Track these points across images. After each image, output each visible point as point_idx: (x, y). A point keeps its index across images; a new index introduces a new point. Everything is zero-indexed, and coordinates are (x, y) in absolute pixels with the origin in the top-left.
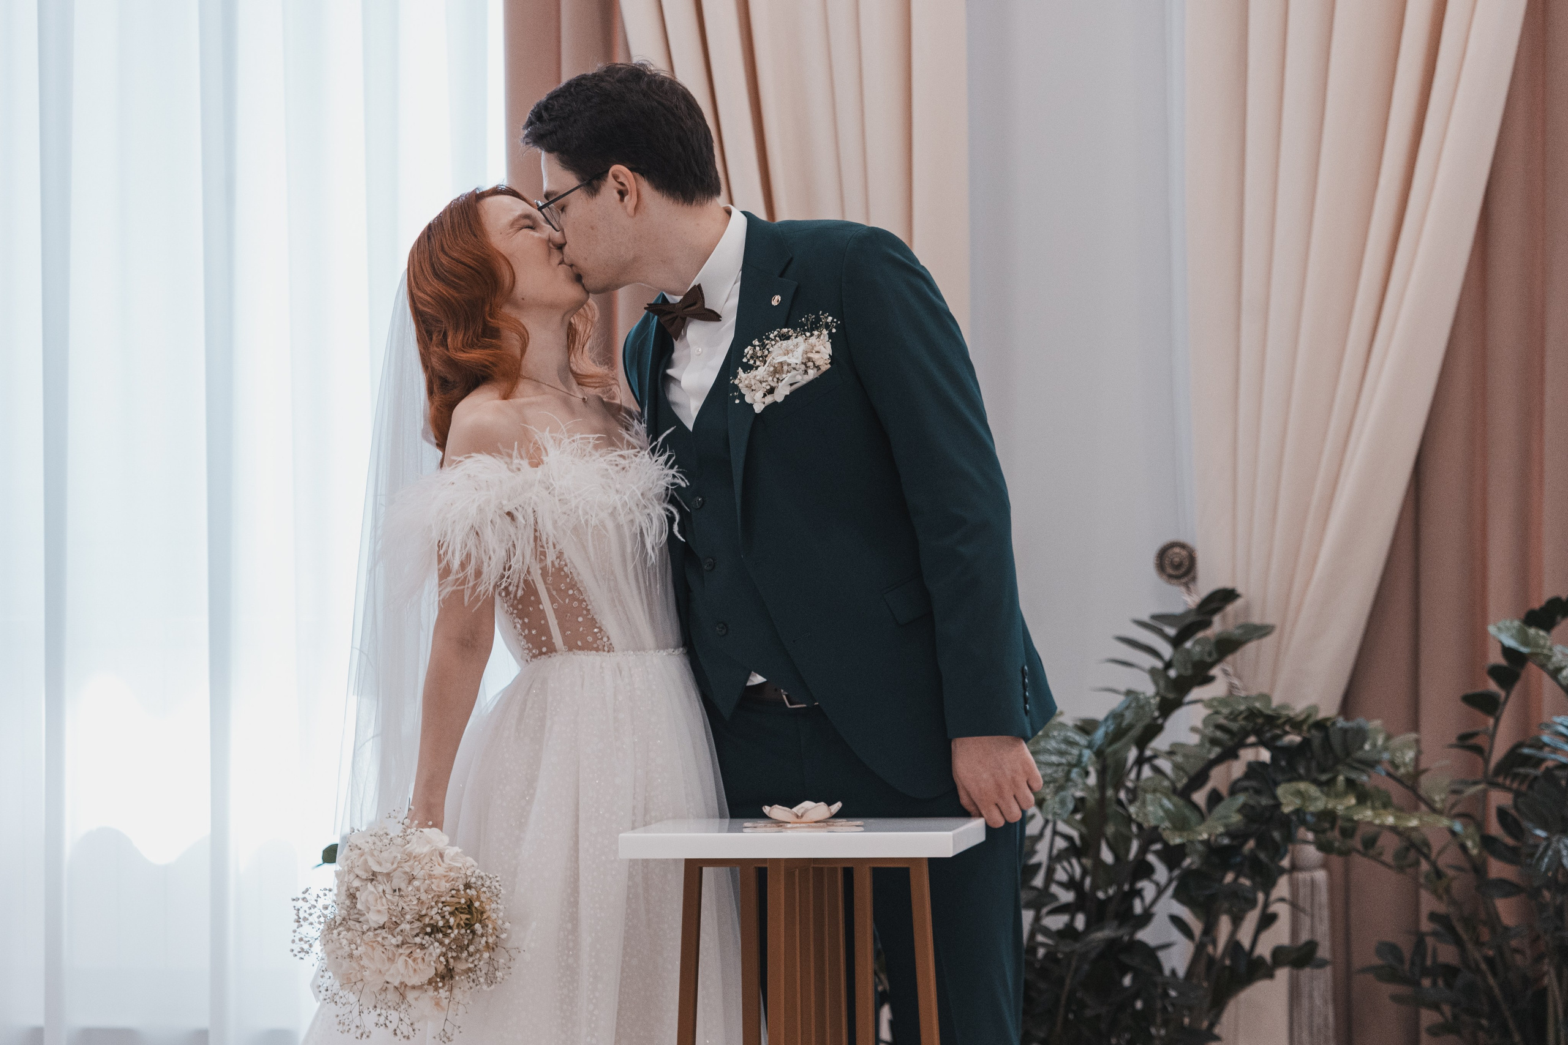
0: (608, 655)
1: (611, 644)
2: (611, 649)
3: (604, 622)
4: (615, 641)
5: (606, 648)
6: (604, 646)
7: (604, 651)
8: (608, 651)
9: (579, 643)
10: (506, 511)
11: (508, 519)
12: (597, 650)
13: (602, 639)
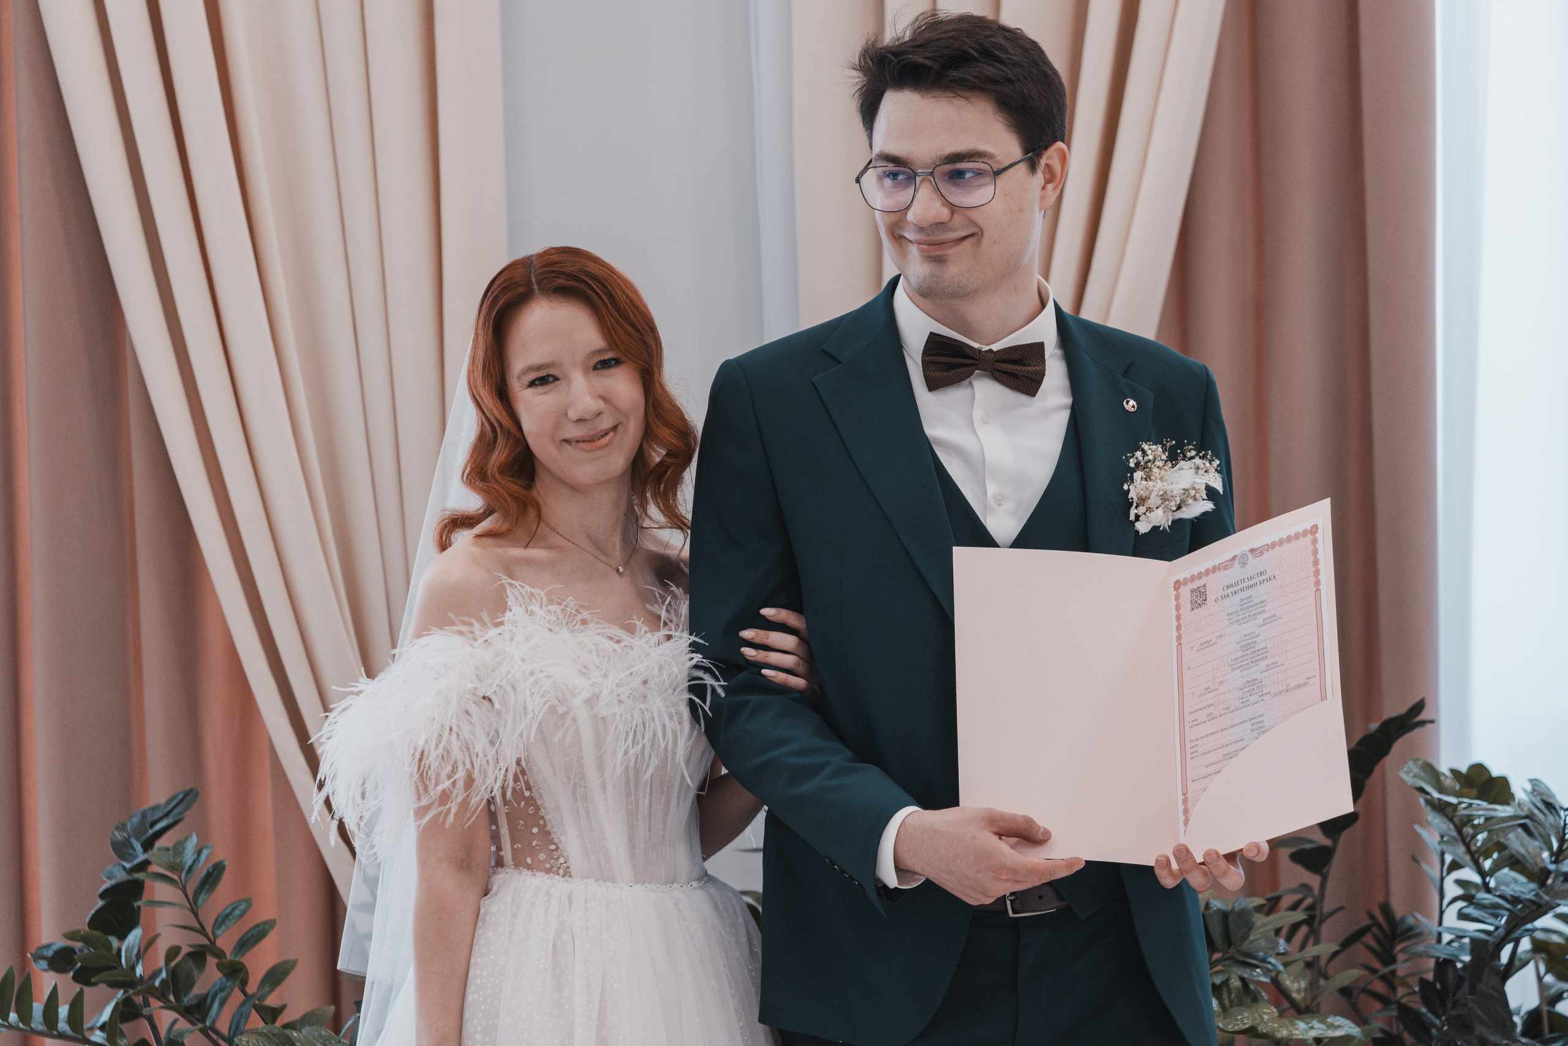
0: (562, 879)
1: (568, 867)
2: (567, 873)
3: (563, 838)
4: (574, 869)
5: (561, 872)
6: (559, 868)
7: (558, 874)
8: (564, 876)
9: (529, 860)
10: (482, 696)
11: (486, 703)
12: (548, 871)
13: (558, 859)
